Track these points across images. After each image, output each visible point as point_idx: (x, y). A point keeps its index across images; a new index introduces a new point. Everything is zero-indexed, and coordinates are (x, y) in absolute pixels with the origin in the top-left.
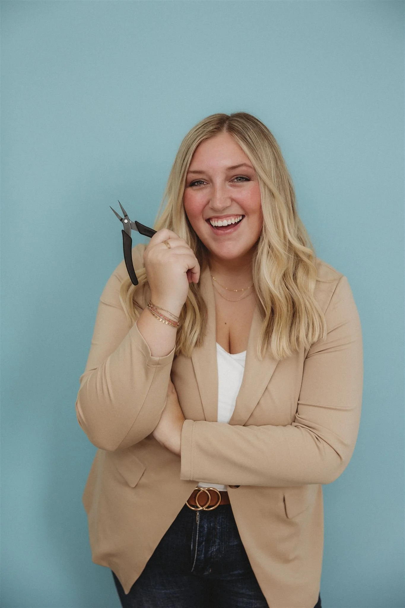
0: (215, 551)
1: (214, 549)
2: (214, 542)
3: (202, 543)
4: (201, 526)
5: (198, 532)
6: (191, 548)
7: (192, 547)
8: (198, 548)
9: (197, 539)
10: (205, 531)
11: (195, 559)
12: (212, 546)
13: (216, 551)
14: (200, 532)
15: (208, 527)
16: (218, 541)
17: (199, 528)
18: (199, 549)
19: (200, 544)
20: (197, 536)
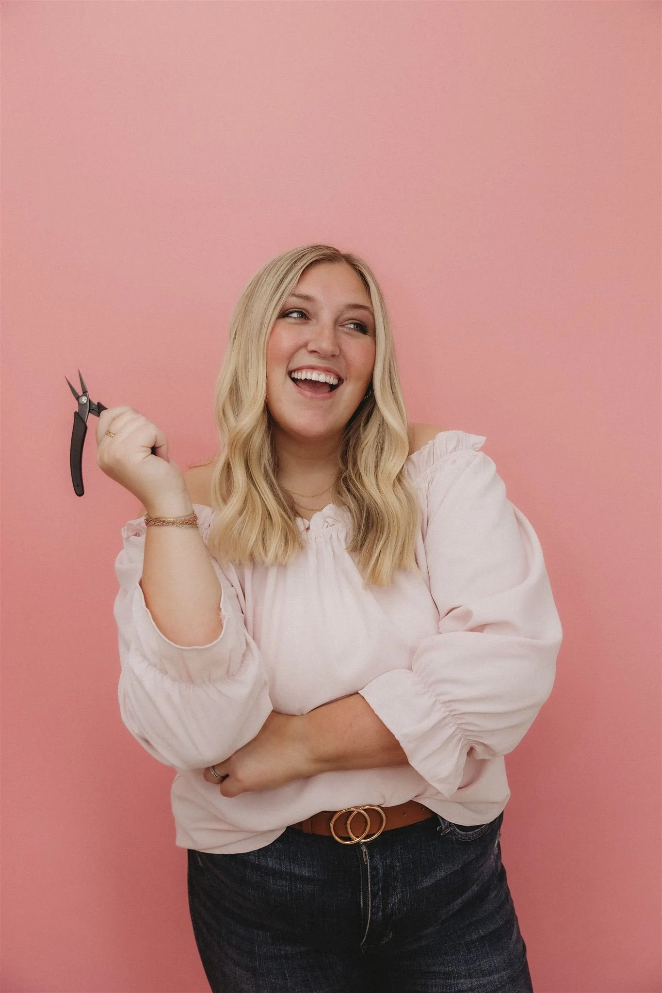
0: (397, 903)
1: (395, 899)
2: (395, 889)
3: (377, 894)
4: (373, 868)
5: (370, 878)
6: (360, 904)
7: (362, 904)
8: (372, 904)
9: (370, 889)
10: (379, 874)
11: (369, 921)
12: (392, 895)
13: (399, 902)
14: (373, 877)
15: (383, 866)
16: (399, 885)
17: (370, 872)
18: (374, 904)
19: (374, 896)
20: (369, 884)
